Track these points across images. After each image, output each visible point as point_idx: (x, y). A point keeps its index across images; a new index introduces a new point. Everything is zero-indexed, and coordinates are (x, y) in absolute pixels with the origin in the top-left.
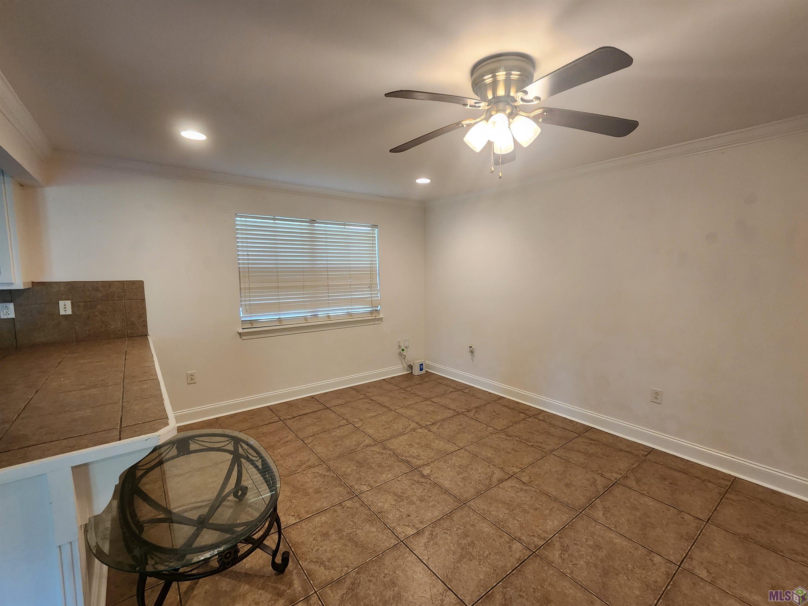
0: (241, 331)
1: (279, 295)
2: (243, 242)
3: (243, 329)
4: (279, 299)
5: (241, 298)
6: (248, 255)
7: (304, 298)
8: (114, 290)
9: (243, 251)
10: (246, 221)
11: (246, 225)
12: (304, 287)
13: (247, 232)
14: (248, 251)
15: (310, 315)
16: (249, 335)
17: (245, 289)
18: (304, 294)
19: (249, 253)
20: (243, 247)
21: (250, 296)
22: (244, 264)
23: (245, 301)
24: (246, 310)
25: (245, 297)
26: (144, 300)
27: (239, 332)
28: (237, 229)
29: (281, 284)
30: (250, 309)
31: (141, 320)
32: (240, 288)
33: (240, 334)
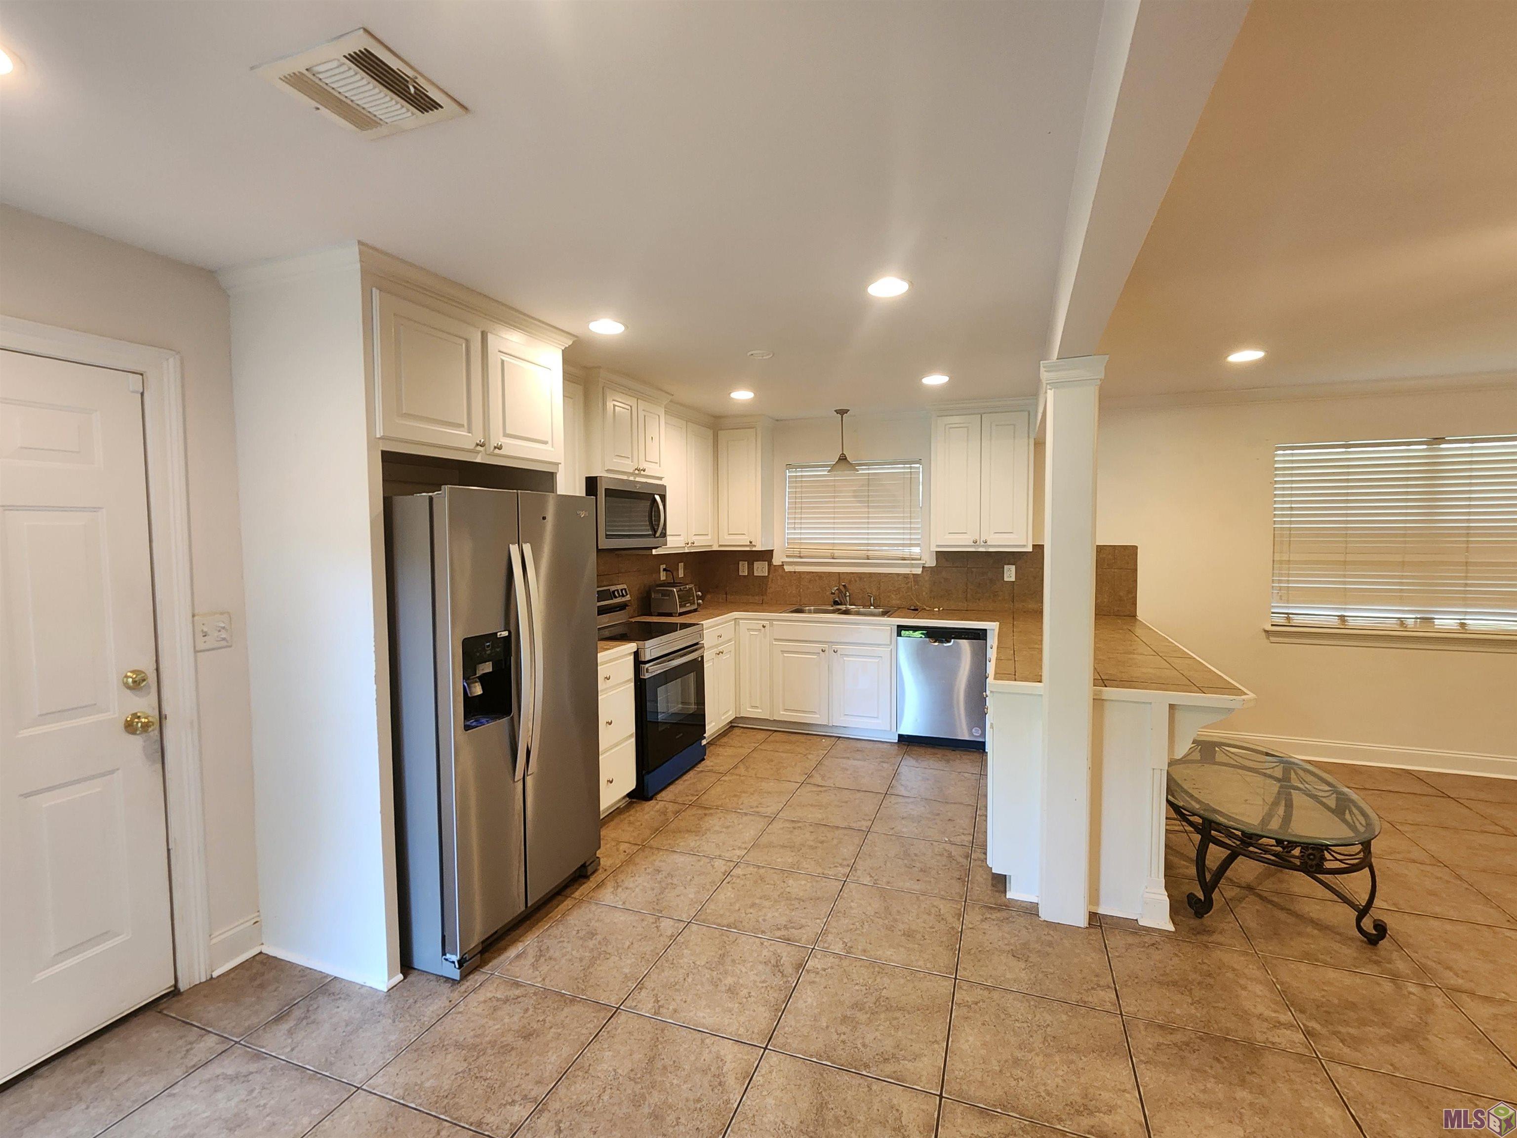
0: (1269, 628)
1: (1345, 576)
2: (1284, 489)
3: (1272, 625)
4: (1344, 583)
5: (1273, 576)
6: (1291, 509)
7: (1402, 584)
8: (1104, 556)
9: (1283, 502)
10: (1292, 455)
11: (1292, 462)
12: (1403, 563)
13: (1294, 472)
14: (1291, 502)
15: (1414, 616)
16: (1284, 637)
17: (1281, 562)
18: (1402, 577)
19: (1293, 506)
20: (1283, 495)
21: (1289, 575)
22: (1282, 522)
23: (1280, 581)
24: (1281, 596)
25: (1281, 575)
26: (1135, 570)
27: (1267, 629)
28: (1276, 469)
29: (1350, 558)
30: (1286, 595)
31: (1130, 596)
32: (1273, 561)
33: (1266, 632)
